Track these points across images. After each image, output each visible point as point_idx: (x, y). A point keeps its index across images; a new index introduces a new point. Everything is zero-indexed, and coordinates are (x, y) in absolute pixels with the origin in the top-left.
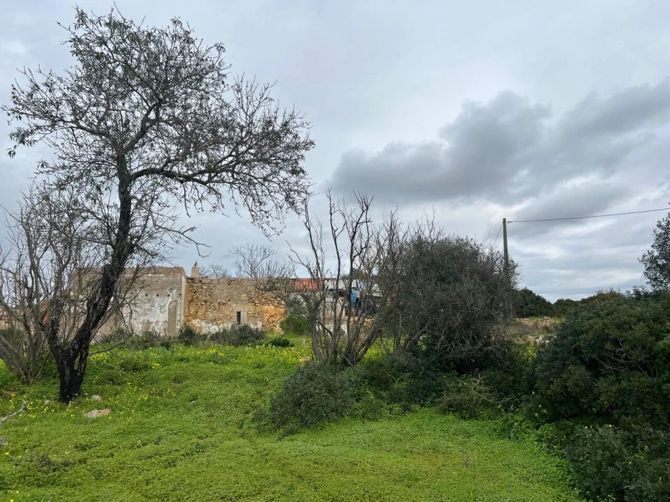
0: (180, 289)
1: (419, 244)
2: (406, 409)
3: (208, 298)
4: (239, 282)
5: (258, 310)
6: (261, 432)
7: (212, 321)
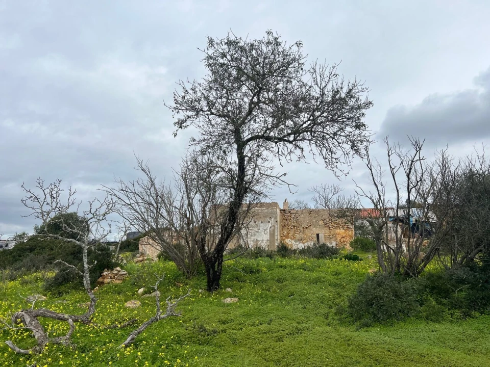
2: (467, 315)
3: (296, 223)
4: (317, 212)
5: (332, 233)
6: (342, 322)
7: (299, 240)
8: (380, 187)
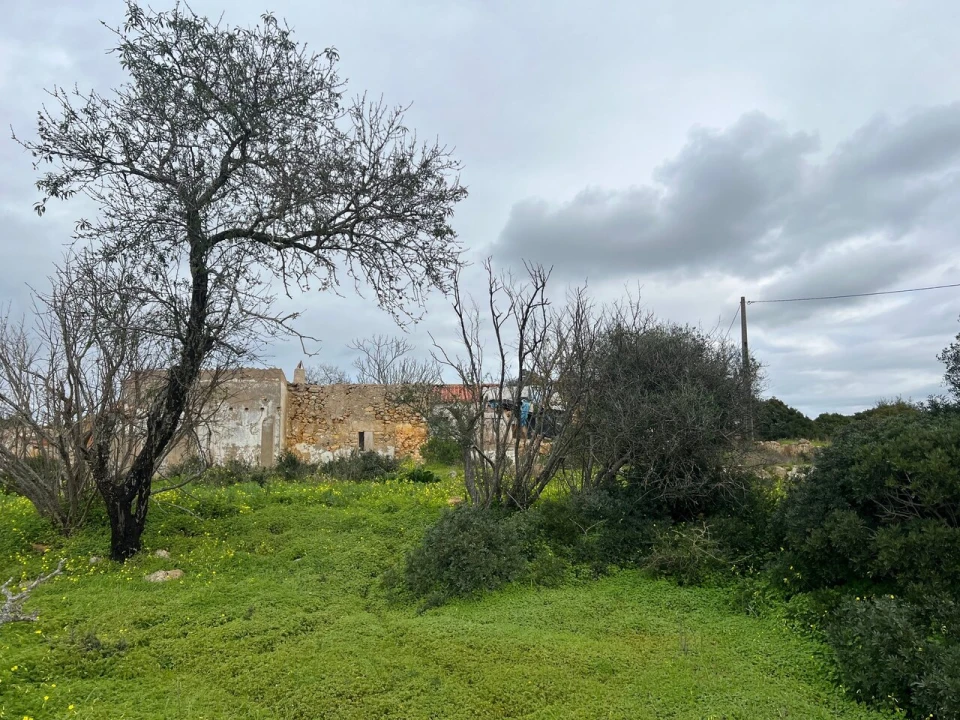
0: (277, 400)
1: (619, 335)
2: (600, 571)
3: (318, 412)
4: (362, 389)
5: (388, 430)
6: (393, 602)
7: (323, 445)
8: (474, 348)
